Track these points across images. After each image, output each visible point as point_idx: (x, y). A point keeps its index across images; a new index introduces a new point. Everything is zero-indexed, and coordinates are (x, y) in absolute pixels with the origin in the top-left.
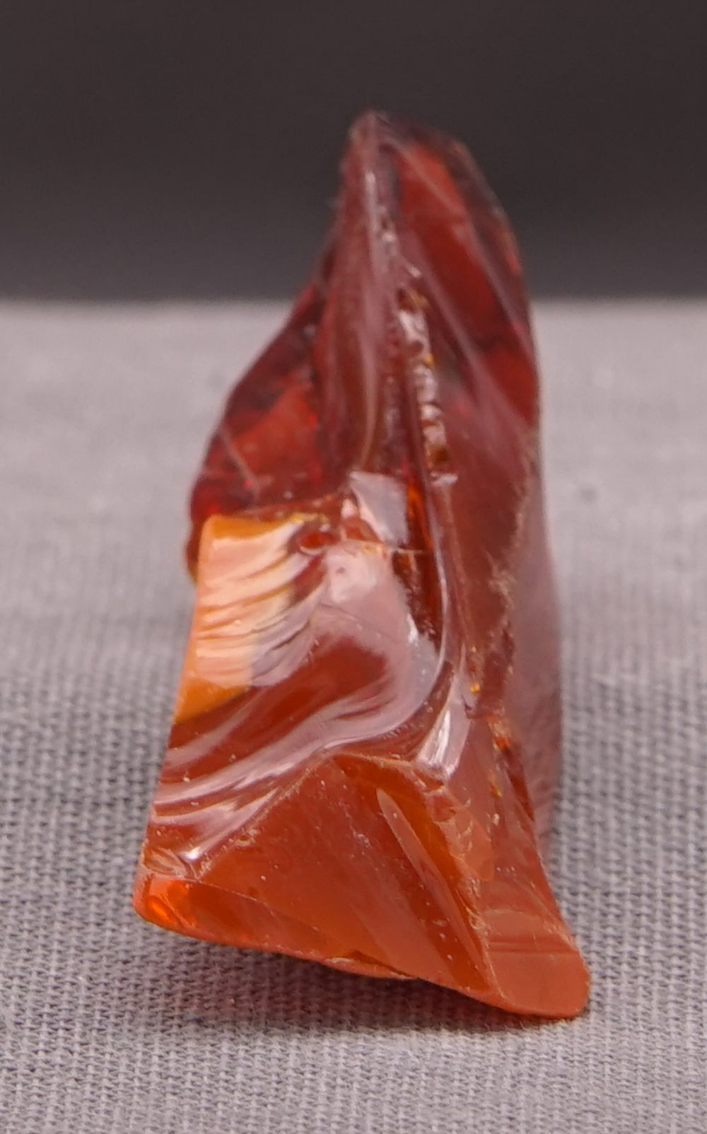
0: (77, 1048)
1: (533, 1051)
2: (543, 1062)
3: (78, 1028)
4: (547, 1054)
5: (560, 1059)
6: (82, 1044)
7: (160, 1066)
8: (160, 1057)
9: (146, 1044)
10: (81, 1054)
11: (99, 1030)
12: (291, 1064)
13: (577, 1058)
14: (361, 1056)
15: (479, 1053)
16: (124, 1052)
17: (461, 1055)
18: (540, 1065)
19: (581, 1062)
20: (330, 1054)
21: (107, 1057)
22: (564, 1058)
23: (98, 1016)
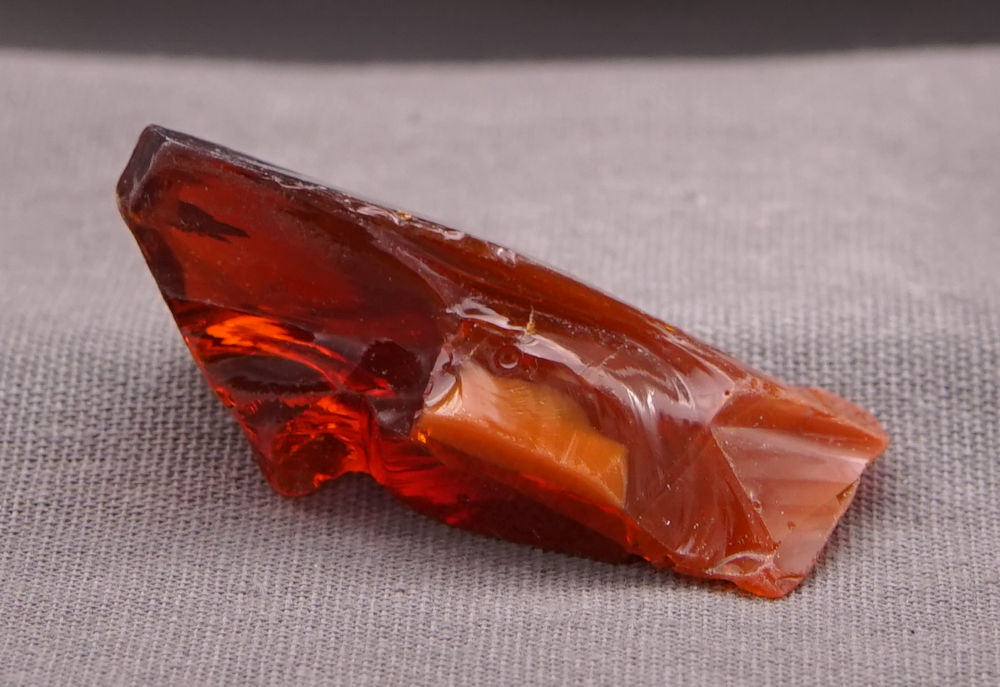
0: (313, 608)
1: (650, 608)
2: (658, 617)
3: (314, 596)
4: (661, 610)
5: (670, 613)
6: (317, 606)
7: (375, 619)
8: (375, 614)
9: (364, 606)
10: (316, 612)
11: (330, 597)
12: (471, 619)
13: (682, 612)
14: (523, 614)
15: (610, 612)
16: (348, 611)
17: (597, 613)
18: (655, 619)
19: (685, 615)
20: (500, 613)
21: (335, 613)
22: (674, 613)
23: (329, 589)
